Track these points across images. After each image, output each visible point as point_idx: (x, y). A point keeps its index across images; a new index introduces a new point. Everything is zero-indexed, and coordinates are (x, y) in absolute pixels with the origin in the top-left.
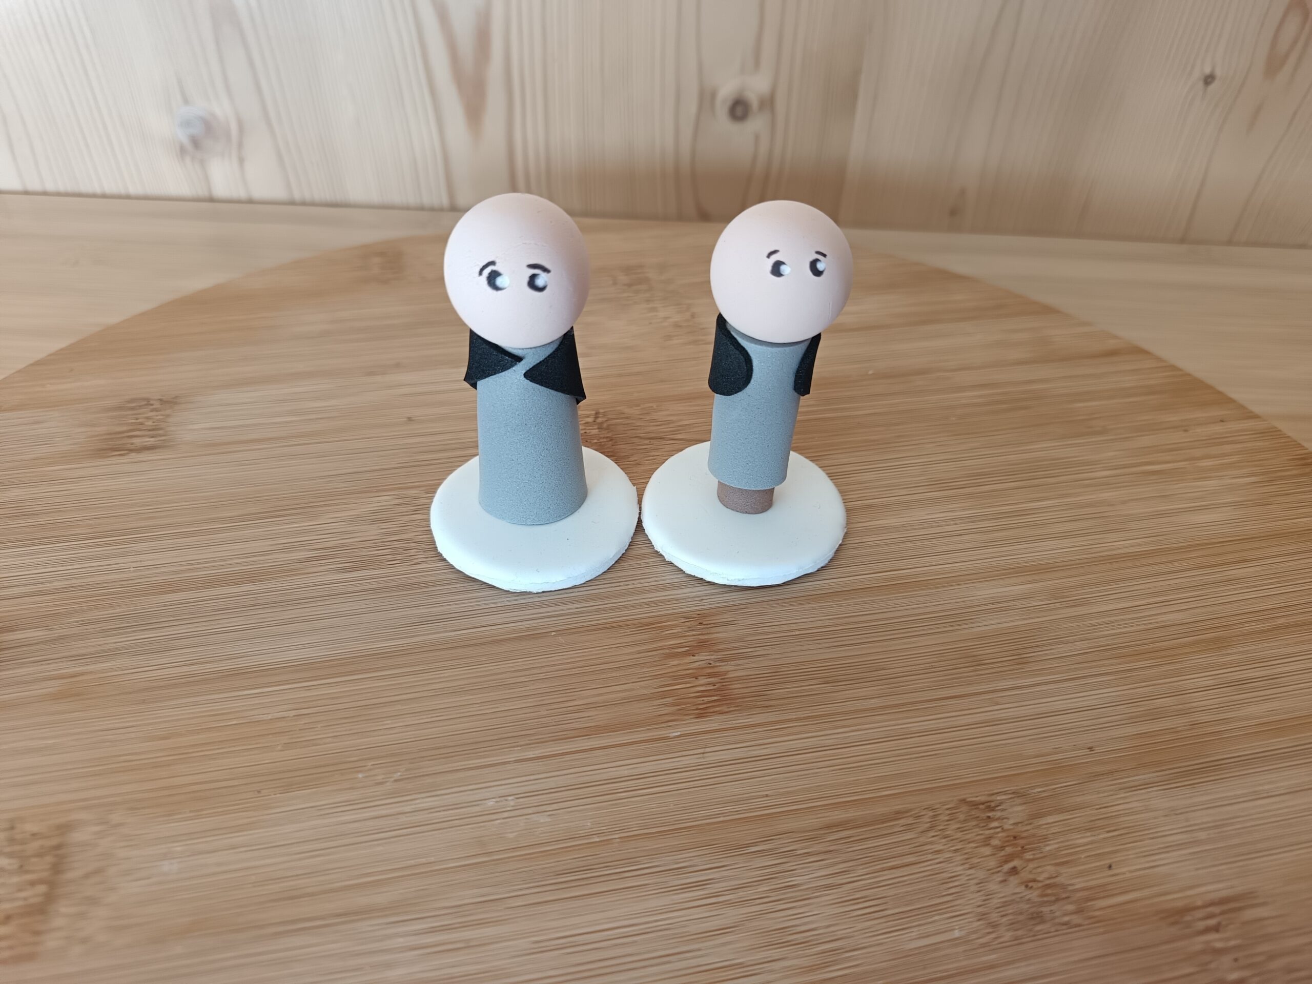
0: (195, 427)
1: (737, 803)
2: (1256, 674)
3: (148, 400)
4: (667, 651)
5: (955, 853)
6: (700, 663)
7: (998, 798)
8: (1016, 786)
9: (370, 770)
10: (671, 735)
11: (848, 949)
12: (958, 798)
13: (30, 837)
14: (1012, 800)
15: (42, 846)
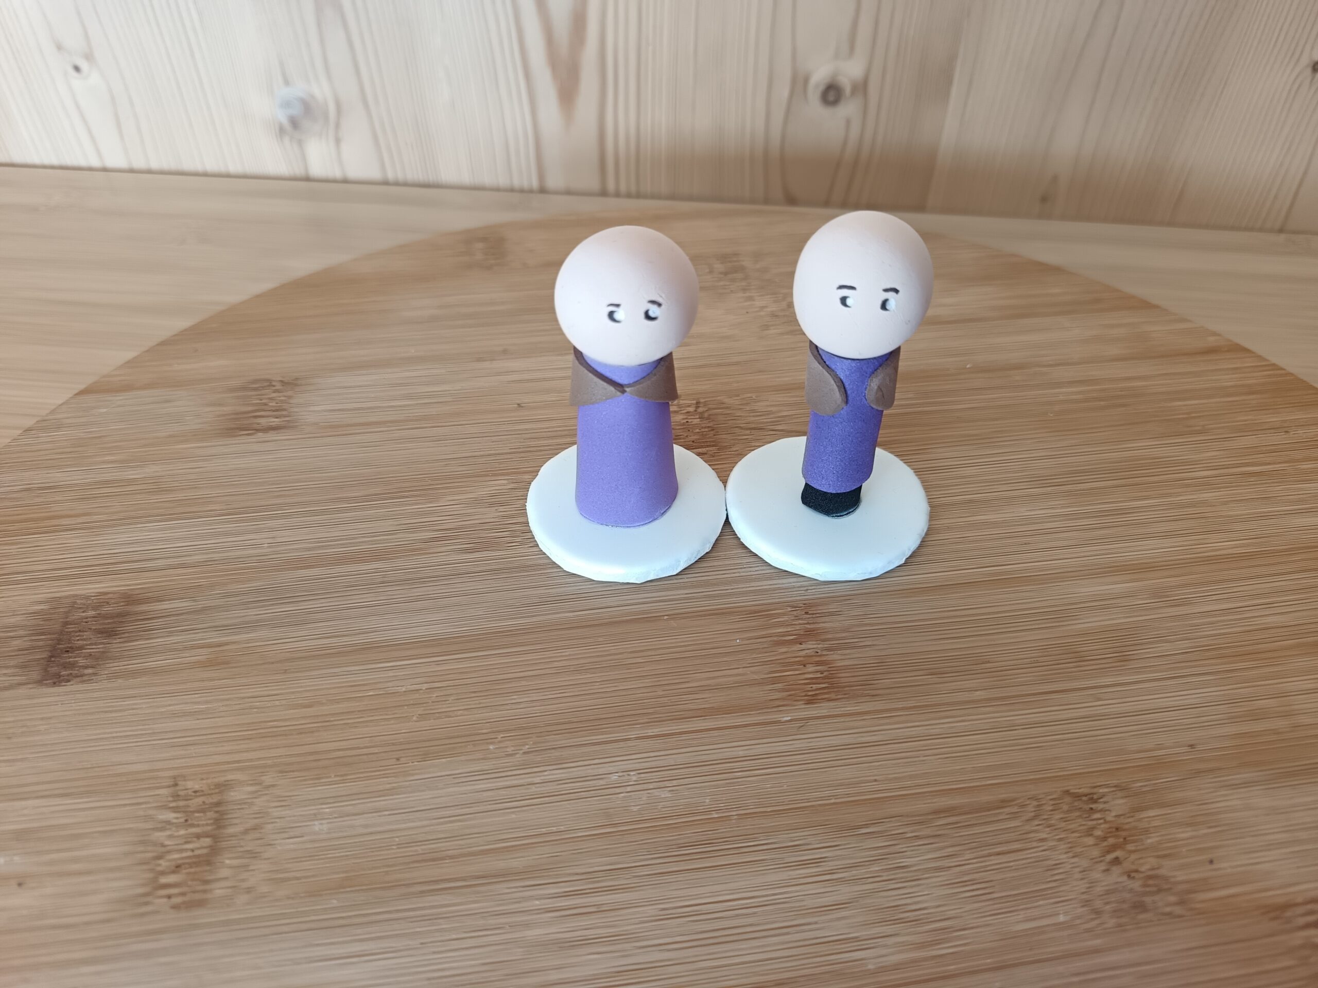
0: (316, 408)
1: (848, 786)
3: (270, 381)
4: (775, 638)
5: (1058, 841)
6: (807, 651)
7: (1101, 791)
8: (1118, 780)
9: (500, 742)
10: (781, 719)
11: (956, 929)
12: (1061, 789)
13: (193, 794)
14: (1114, 793)
15: (204, 802)
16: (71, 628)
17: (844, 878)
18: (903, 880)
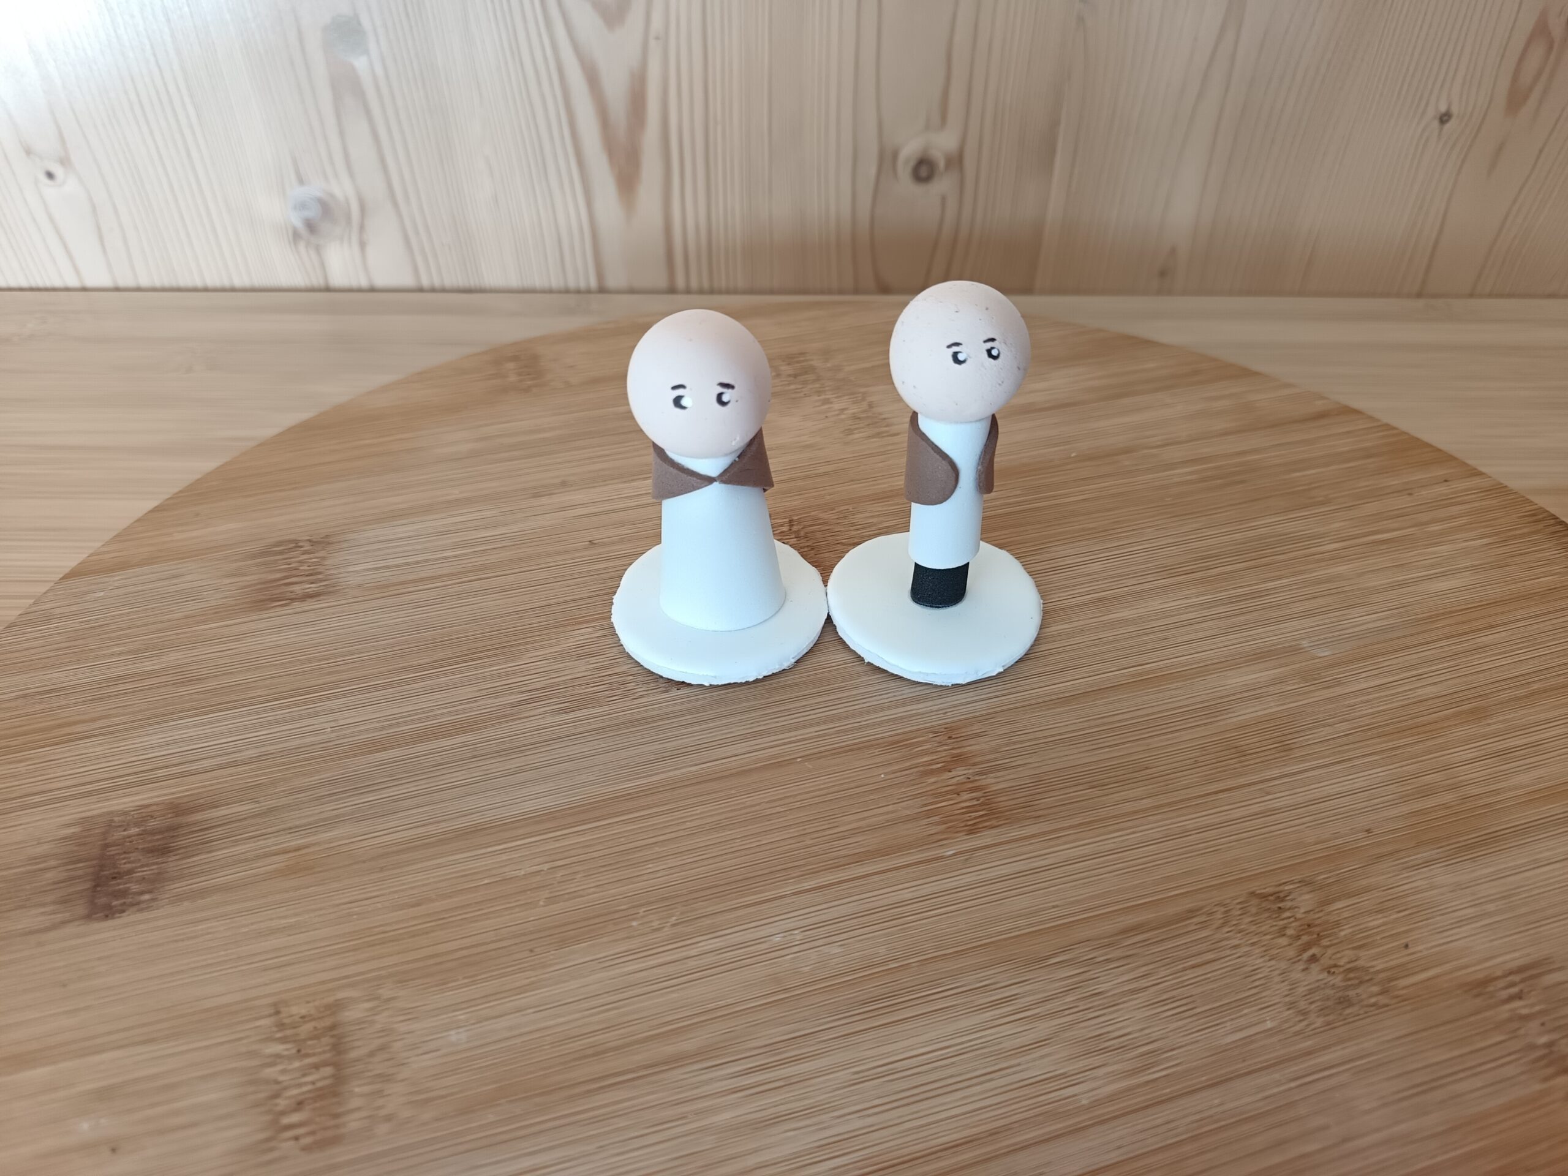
0: (357, 568)
1: (1028, 917)
2: (1517, 742)
3: (295, 541)
4: (922, 769)
5: (1252, 946)
6: (958, 778)
7: (1286, 888)
8: (1301, 875)
9: (643, 917)
10: (943, 854)
12: (1248, 891)
13: (300, 1020)
14: (1299, 889)
15: (315, 1028)
16: (113, 851)
17: (1039, 1013)
18: (1100, 1008)
